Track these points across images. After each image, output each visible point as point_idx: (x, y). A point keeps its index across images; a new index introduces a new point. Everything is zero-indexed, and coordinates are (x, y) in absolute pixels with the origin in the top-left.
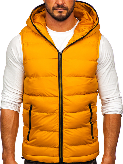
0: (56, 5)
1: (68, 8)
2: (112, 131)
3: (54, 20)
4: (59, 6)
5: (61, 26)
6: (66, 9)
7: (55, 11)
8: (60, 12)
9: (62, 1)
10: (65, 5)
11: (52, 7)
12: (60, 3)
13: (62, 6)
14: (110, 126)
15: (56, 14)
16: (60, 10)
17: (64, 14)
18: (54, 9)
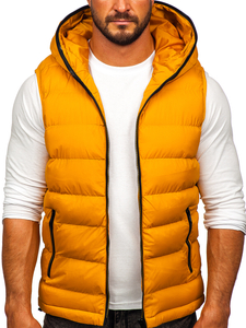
0: (113, 13)
1: (137, 18)
2: (223, 261)
3: (109, 42)
4: (119, 15)
5: (123, 55)
6: (135, 20)
7: (111, 25)
8: (122, 27)
9: (126, 5)
10: (132, 13)
11: (105, 16)
12: (122, 8)
13: (126, 15)
14: (218, 250)
15: (113, 30)
16: (122, 22)
17: (130, 31)
18: (109, 20)
